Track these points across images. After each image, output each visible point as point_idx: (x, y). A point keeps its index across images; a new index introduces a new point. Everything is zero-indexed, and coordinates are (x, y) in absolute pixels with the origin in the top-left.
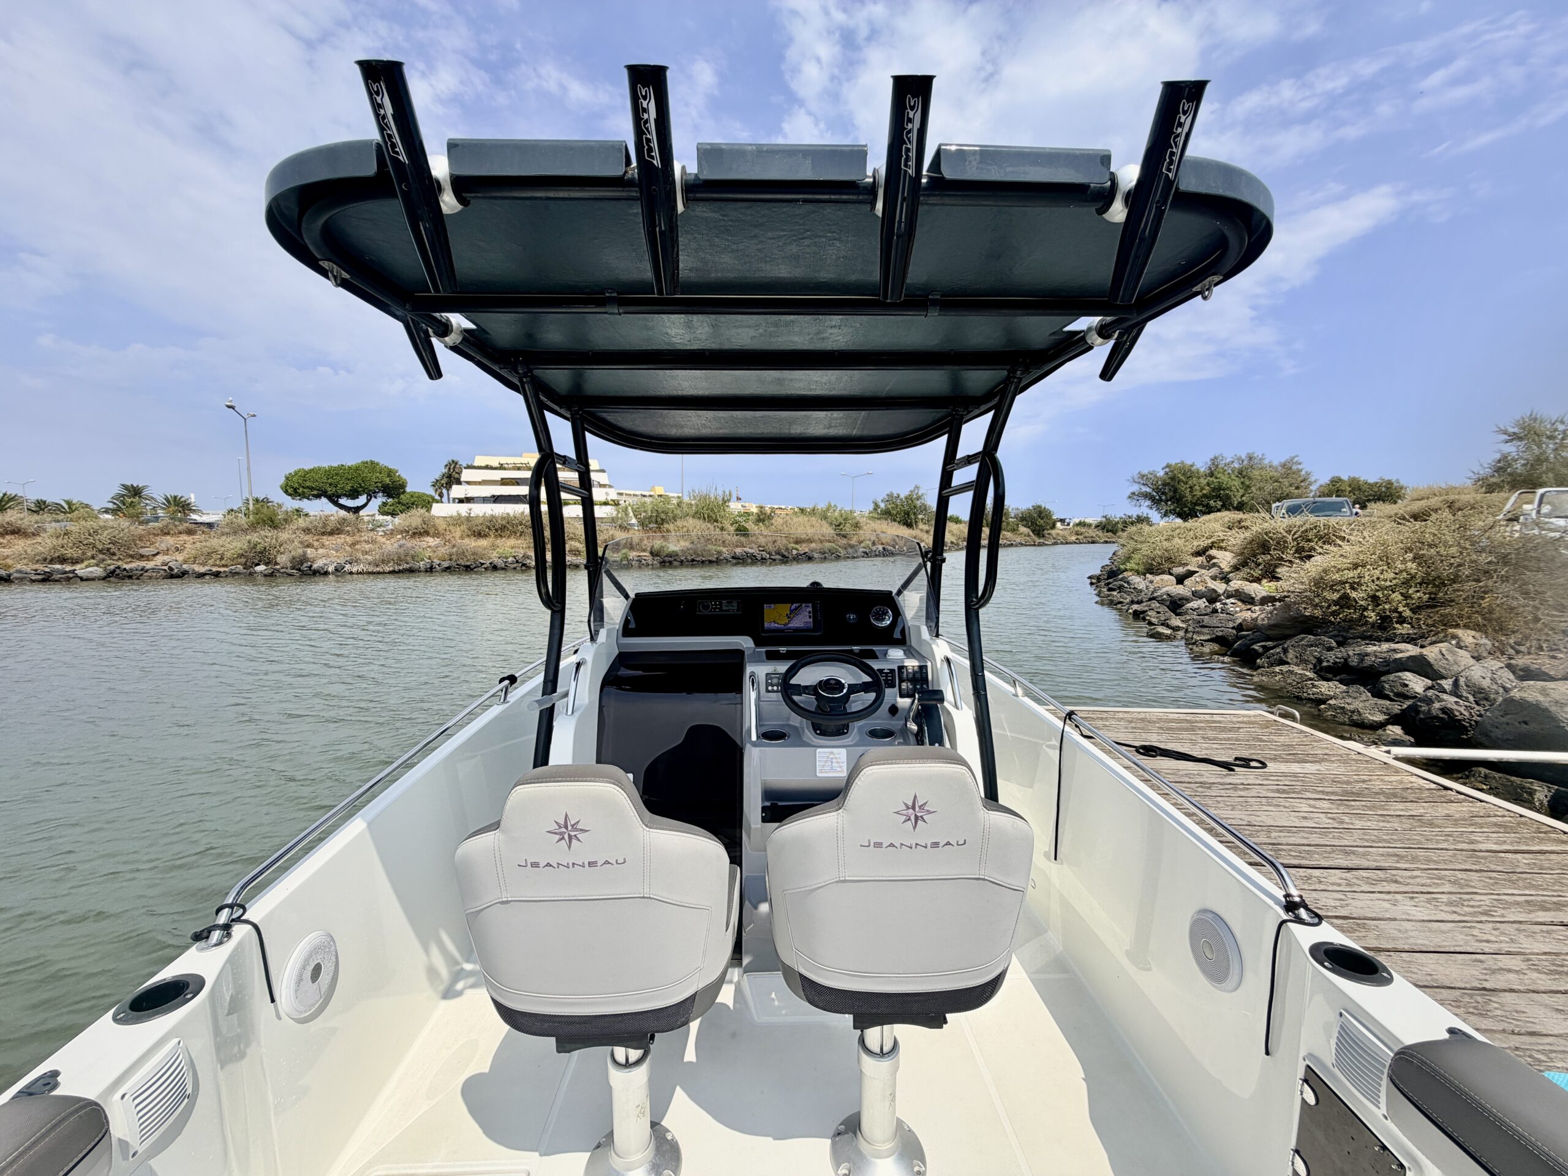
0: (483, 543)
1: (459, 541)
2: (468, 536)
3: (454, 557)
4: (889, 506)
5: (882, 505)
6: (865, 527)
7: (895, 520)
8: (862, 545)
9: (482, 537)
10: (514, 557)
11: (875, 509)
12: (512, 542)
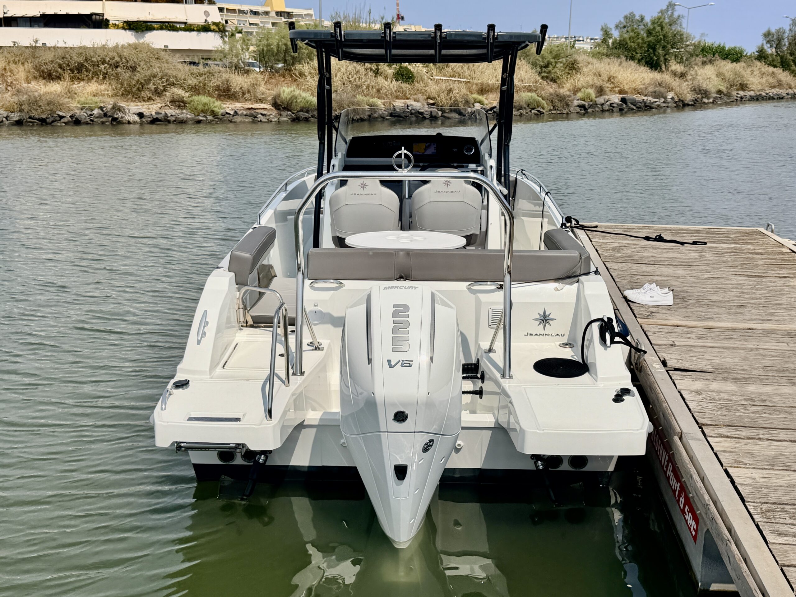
0: (56, 88)
1: (25, 85)
2: (35, 78)
3: (25, 108)
4: (626, 36)
5: (616, 34)
6: (585, 70)
7: (632, 58)
8: (580, 95)
9: (53, 79)
10: (101, 108)
11: (604, 41)
12: (93, 87)
